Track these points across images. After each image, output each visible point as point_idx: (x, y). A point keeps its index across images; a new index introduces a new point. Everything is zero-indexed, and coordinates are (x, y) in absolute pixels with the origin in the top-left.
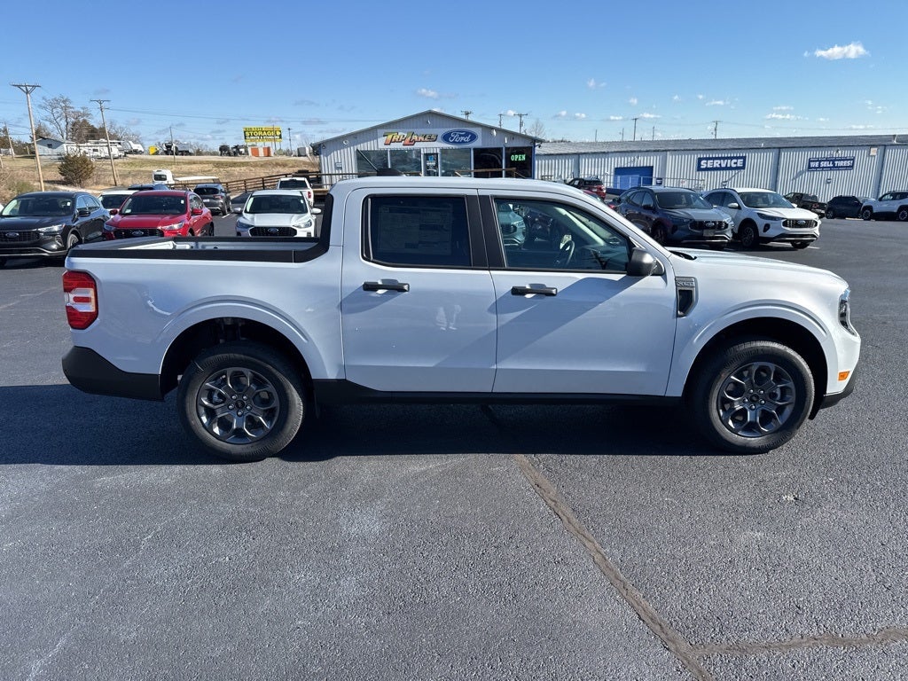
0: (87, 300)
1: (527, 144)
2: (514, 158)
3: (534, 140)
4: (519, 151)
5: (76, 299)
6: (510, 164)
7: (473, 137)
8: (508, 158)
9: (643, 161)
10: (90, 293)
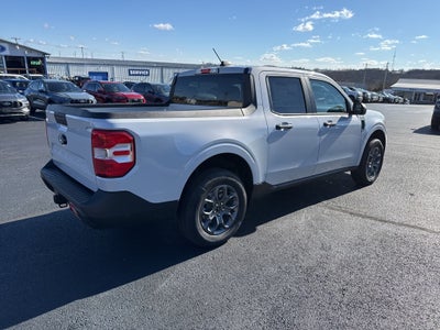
0: (126, 153)
1: (41, 56)
2: (33, 63)
3: (45, 54)
4: (36, 59)
5: (116, 153)
6: (30, 66)
7: (3, 49)
8: (29, 63)
9: (102, 69)
10: (128, 147)
